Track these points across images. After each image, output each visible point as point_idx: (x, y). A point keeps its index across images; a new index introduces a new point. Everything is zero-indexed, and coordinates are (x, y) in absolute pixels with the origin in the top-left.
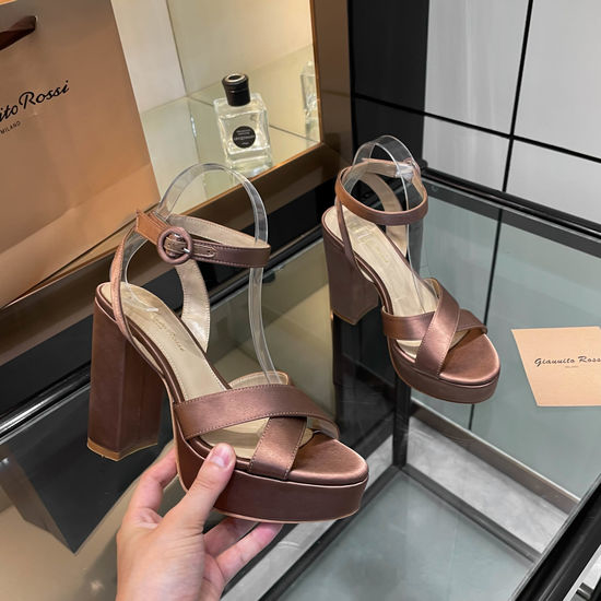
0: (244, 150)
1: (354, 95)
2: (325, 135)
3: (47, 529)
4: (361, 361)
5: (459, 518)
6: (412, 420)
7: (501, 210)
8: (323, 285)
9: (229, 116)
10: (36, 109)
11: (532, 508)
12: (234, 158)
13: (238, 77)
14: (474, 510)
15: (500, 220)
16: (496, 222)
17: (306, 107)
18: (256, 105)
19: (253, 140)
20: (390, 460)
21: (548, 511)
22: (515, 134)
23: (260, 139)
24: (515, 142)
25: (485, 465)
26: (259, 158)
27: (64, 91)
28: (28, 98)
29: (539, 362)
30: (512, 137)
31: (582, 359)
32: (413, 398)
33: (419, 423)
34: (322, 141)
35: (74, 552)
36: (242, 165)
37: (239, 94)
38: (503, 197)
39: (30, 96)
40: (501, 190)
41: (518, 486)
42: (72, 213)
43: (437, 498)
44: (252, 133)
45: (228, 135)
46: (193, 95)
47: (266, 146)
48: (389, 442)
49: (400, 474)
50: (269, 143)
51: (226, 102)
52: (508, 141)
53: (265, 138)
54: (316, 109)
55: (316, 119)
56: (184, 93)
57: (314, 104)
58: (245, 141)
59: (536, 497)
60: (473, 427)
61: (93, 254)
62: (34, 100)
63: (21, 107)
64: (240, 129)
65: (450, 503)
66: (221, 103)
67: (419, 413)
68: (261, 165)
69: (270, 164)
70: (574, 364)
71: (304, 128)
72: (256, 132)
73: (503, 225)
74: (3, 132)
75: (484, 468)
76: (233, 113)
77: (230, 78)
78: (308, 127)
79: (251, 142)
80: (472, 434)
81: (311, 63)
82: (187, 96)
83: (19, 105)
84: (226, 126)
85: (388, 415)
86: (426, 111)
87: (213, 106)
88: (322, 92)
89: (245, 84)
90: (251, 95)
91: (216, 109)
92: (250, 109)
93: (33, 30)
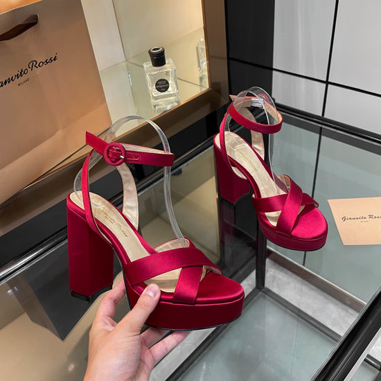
0: (163, 94)
1: (229, 58)
2: (212, 84)
3: (46, 327)
4: (235, 223)
5: (298, 320)
6: (268, 261)
7: (321, 128)
8: (211, 177)
9: (153, 73)
10: (38, 71)
11: (343, 313)
12: (156, 98)
13: (158, 49)
15: (321, 134)
16: (318, 135)
17: (199, 66)
18: (169, 65)
19: (168, 87)
20: (255, 285)
22: (329, 80)
23: (172, 87)
24: (329, 86)
25: (314, 287)
26: (171, 98)
27: (55, 59)
28: (34, 64)
29: (344, 219)
30: (327, 83)
31: (370, 216)
32: (268, 247)
33: (272, 262)
34: (210, 87)
35: (63, 340)
36: (161, 103)
37: (159, 59)
38: (322, 120)
39: (35, 63)
40: (321, 115)
41: (334, 300)
42: (59, 133)
43: (284, 308)
44: (167, 83)
45: (153, 84)
46: (130, 60)
47: (176, 91)
48: (253, 275)
49: (260, 293)
50: (178, 89)
51: (151, 64)
52: (325, 85)
53: (175, 86)
54: (206, 67)
55: (206, 73)
56: (124, 59)
57: (205, 65)
58: (163, 88)
60: (306, 265)
61: (73, 158)
62: (37, 65)
63: (30, 70)
64: (160, 80)
65: (292, 311)
66: (148, 65)
67: (272, 256)
68: (172, 103)
69: (178, 102)
70: (365, 220)
71: (198, 80)
72: (170, 82)
73: (323, 137)
74: (19, 85)
75: (312, 289)
76: (155, 71)
77: (154, 50)
78: (201, 79)
79: (166, 88)
80: (305, 268)
81: (203, 39)
82: (126, 61)
83: (28, 69)
84: (151, 79)
85: (253, 257)
86: (274, 67)
87: (143, 67)
88: (210, 57)
89: (162, 53)
90: (166, 60)
91: (145, 69)
92: (166, 68)
93: (36, 23)
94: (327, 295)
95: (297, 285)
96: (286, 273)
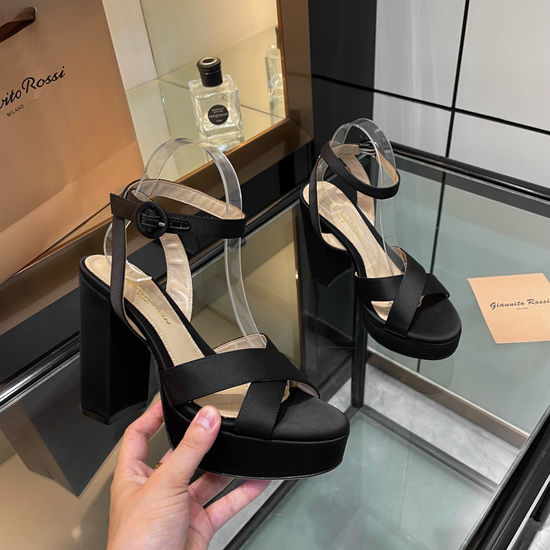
1: (314, 76)
2: (290, 112)
3: (51, 478)
5: (410, 448)
6: (368, 368)
7: (444, 173)
9: (206, 96)
10: (36, 93)
11: (475, 438)
12: (208, 134)
13: (212, 60)
14: (426, 442)
15: (443, 182)
16: (440, 184)
17: (270, 87)
18: (227, 85)
19: (227, 117)
20: (349, 403)
21: (489, 439)
22: (456, 107)
23: (232, 116)
24: (457, 114)
26: (231, 134)
27: (61, 76)
28: (30, 83)
29: (493, 306)
30: (453, 110)
31: (530, 301)
32: (369, 348)
34: (287, 117)
35: (77, 496)
36: (216, 141)
37: (212, 76)
38: (446, 162)
39: (31, 81)
40: (444, 155)
41: (460, 419)
42: (70, 187)
43: (389, 431)
44: (226, 111)
45: (204, 113)
46: (164, 78)
47: (238, 123)
49: (358, 414)
50: (241, 119)
51: (201, 83)
52: (450, 113)
53: (236, 115)
55: (281, 97)
56: (156, 76)
57: (276, 84)
58: (219, 118)
59: (478, 429)
60: (421, 370)
61: (89, 225)
62: (35, 85)
63: (24, 92)
64: (215, 107)
66: (196, 83)
67: (372, 359)
68: (232, 140)
69: (241, 139)
70: (524, 306)
71: (268, 106)
72: (229, 109)
73: (446, 186)
74: (9, 115)
75: (431, 405)
76: (208, 93)
77: (205, 61)
78: (272, 105)
79: (224, 119)
80: (420, 376)
81: (274, 46)
82: (158, 79)
83: (22, 90)
84: (202, 106)
85: (347, 360)
86: (376, 88)
87: (188, 88)
89: (217, 67)
90: (223, 76)
91: (191, 90)
92: (223, 90)
93: (33, 20)
94: (452, 413)
95: (409, 400)
96: (393, 384)
